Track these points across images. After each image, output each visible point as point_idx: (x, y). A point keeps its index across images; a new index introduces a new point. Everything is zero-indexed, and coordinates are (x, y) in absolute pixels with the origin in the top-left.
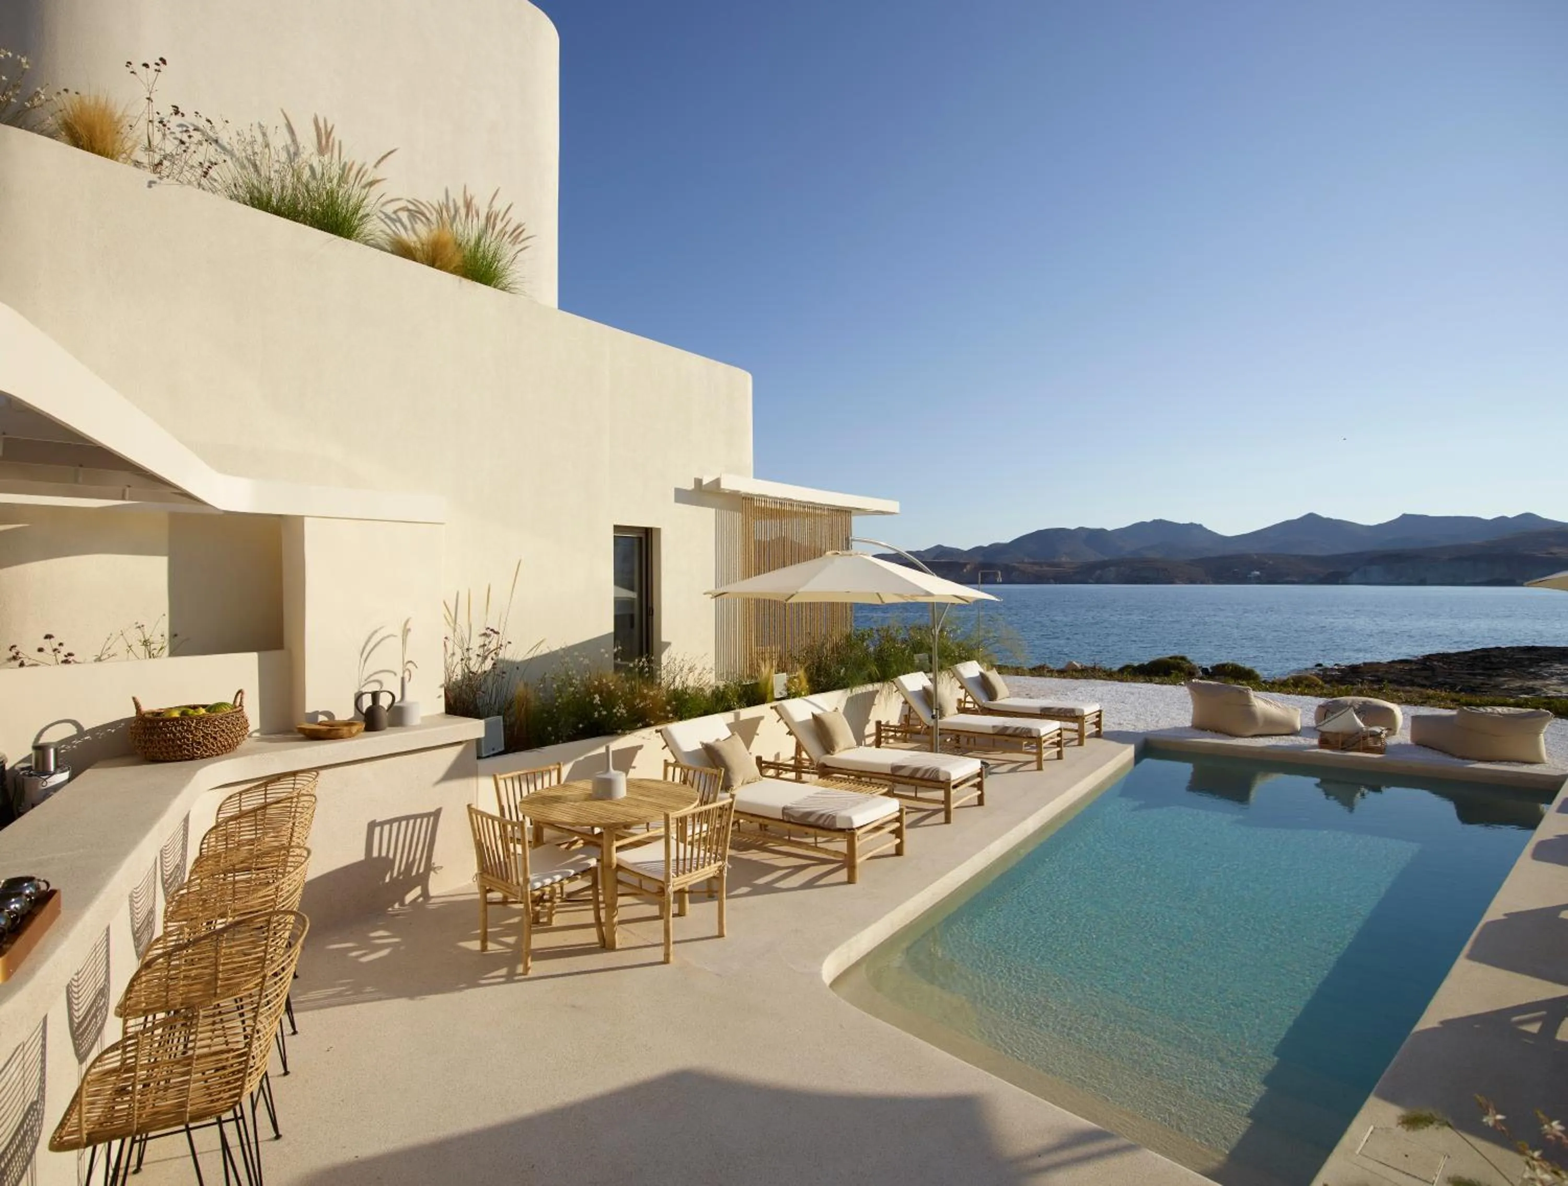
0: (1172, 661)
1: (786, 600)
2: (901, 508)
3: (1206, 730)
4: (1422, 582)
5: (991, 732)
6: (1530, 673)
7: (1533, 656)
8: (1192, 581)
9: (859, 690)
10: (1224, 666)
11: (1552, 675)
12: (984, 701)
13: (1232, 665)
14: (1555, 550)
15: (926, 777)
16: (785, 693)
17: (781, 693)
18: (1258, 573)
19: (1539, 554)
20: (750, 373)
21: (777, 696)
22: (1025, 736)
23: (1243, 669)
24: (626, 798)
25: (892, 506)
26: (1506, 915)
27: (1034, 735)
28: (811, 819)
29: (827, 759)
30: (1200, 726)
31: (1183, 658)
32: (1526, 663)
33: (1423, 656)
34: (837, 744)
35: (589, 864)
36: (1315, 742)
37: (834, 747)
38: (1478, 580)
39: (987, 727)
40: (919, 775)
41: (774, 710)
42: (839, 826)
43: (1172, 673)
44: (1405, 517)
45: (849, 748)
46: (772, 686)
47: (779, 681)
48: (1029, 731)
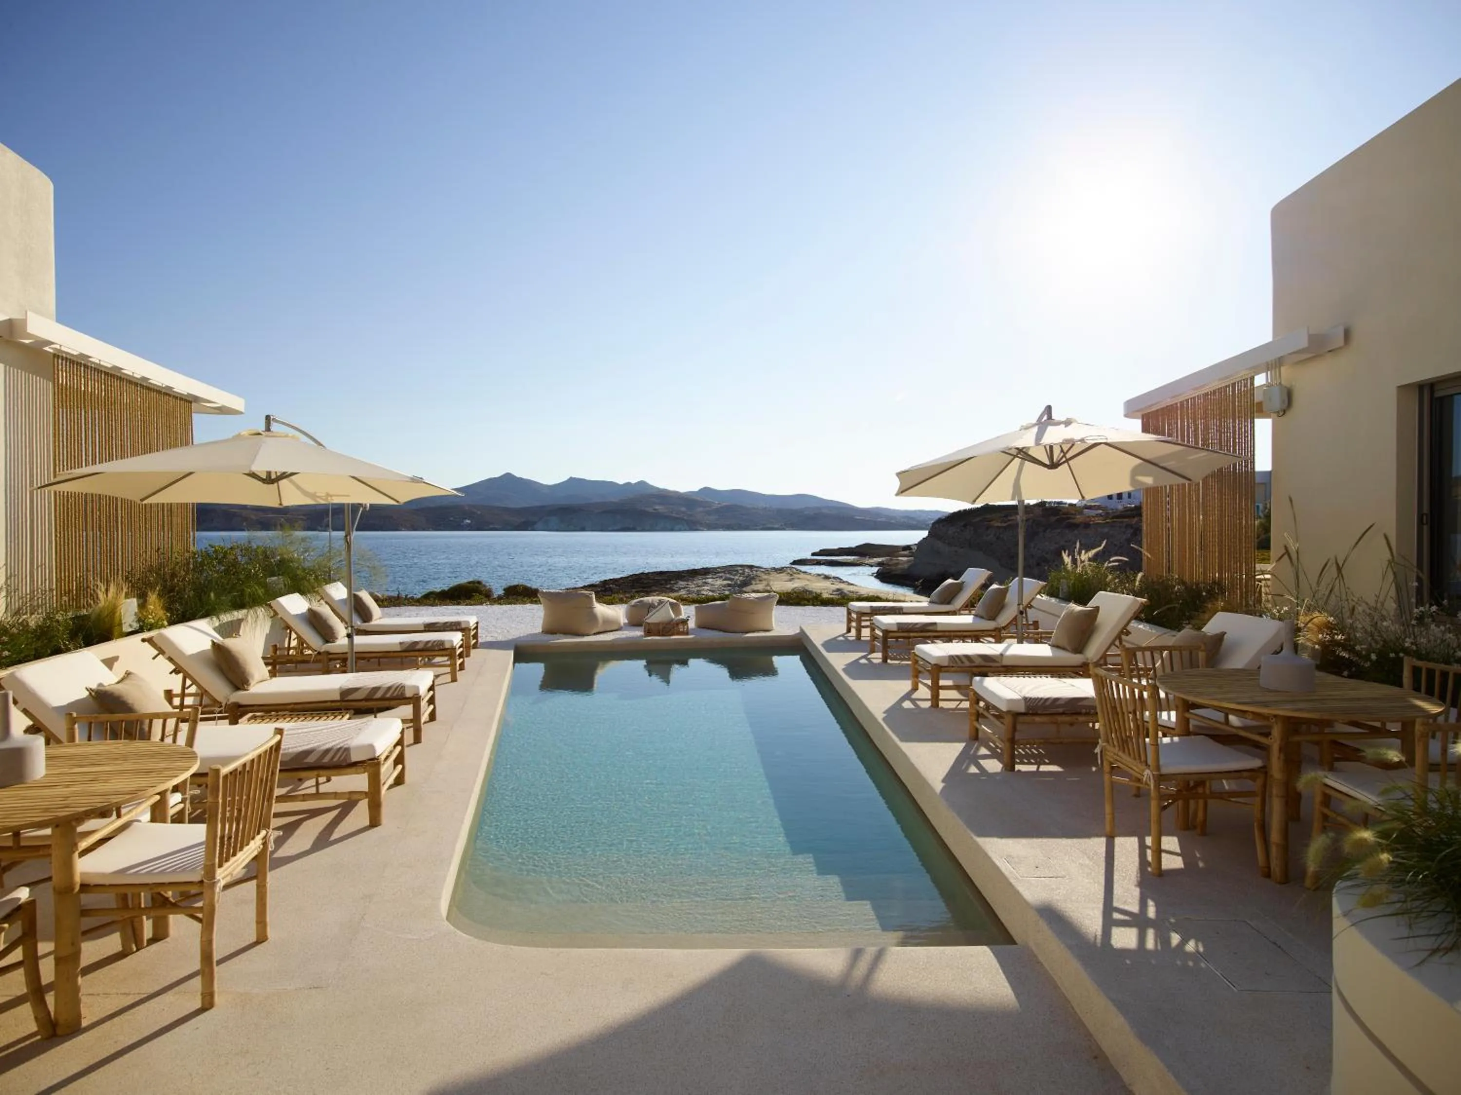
0: (472, 585)
1: (142, 500)
2: (247, 406)
3: (556, 633)
4: (583, 529)
5: (398, 649)
6: (667, 588)
7: (665, 577)
8: (414, 528)
9: (226, 618)
10: (516, 587)
11: (680, 589)
12: (359, 623)
13: (522, 585)
14: (657, 507)
15: (388, 695)
16: (136, 626)
17: (131, 626)
18: (468, 521)
19: (650, 510)
20: (53, 183)
21: (126, 629)
22: (437, 649)
23: (530, 588)
24: (47, 775)
25: (235, 402)
26: (884, 713)
27: (447, 646)
28: (311, 759)
29: (239, 697)
30: (549, 631)
31: (479, 582)
32: (663, 582)
33: (601, 582)
34: (253, 677)
35: (19, 899)
36: (642, 633)
37: (248, 681)
38: (615, 528)
39: (395, 644)
40: (379, 695)
41: (146, 643)
42: (354, 759)
43: (473, 596)
44: (571, 480)
45: (261, 681)
46: (120, 616)
47: (128, 609)
48: (441, 643)
